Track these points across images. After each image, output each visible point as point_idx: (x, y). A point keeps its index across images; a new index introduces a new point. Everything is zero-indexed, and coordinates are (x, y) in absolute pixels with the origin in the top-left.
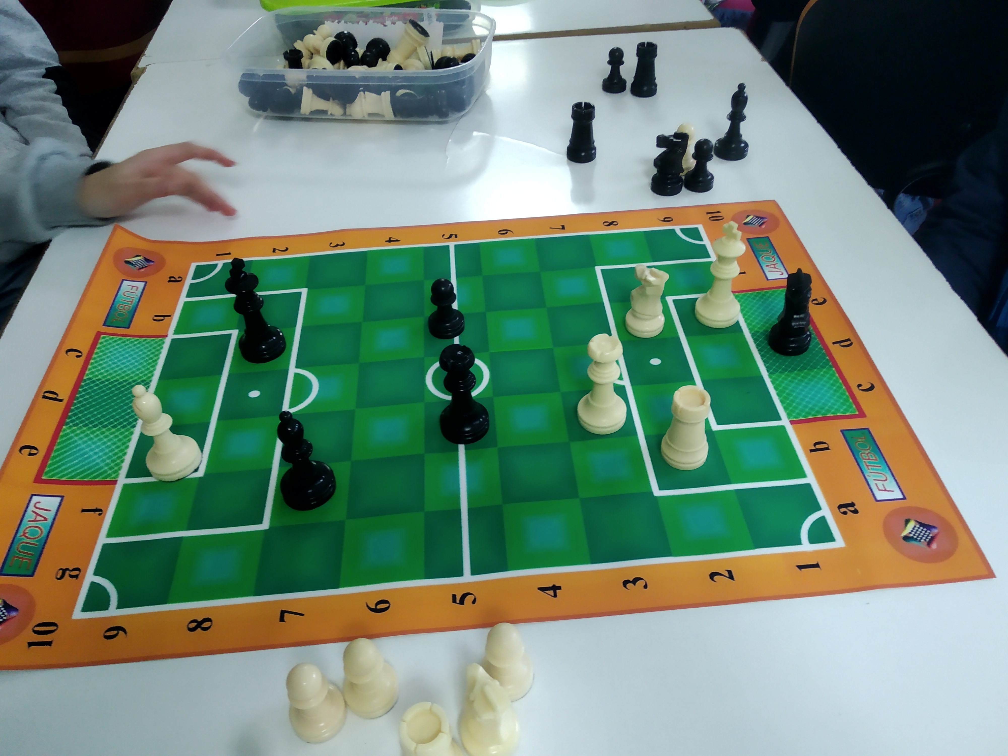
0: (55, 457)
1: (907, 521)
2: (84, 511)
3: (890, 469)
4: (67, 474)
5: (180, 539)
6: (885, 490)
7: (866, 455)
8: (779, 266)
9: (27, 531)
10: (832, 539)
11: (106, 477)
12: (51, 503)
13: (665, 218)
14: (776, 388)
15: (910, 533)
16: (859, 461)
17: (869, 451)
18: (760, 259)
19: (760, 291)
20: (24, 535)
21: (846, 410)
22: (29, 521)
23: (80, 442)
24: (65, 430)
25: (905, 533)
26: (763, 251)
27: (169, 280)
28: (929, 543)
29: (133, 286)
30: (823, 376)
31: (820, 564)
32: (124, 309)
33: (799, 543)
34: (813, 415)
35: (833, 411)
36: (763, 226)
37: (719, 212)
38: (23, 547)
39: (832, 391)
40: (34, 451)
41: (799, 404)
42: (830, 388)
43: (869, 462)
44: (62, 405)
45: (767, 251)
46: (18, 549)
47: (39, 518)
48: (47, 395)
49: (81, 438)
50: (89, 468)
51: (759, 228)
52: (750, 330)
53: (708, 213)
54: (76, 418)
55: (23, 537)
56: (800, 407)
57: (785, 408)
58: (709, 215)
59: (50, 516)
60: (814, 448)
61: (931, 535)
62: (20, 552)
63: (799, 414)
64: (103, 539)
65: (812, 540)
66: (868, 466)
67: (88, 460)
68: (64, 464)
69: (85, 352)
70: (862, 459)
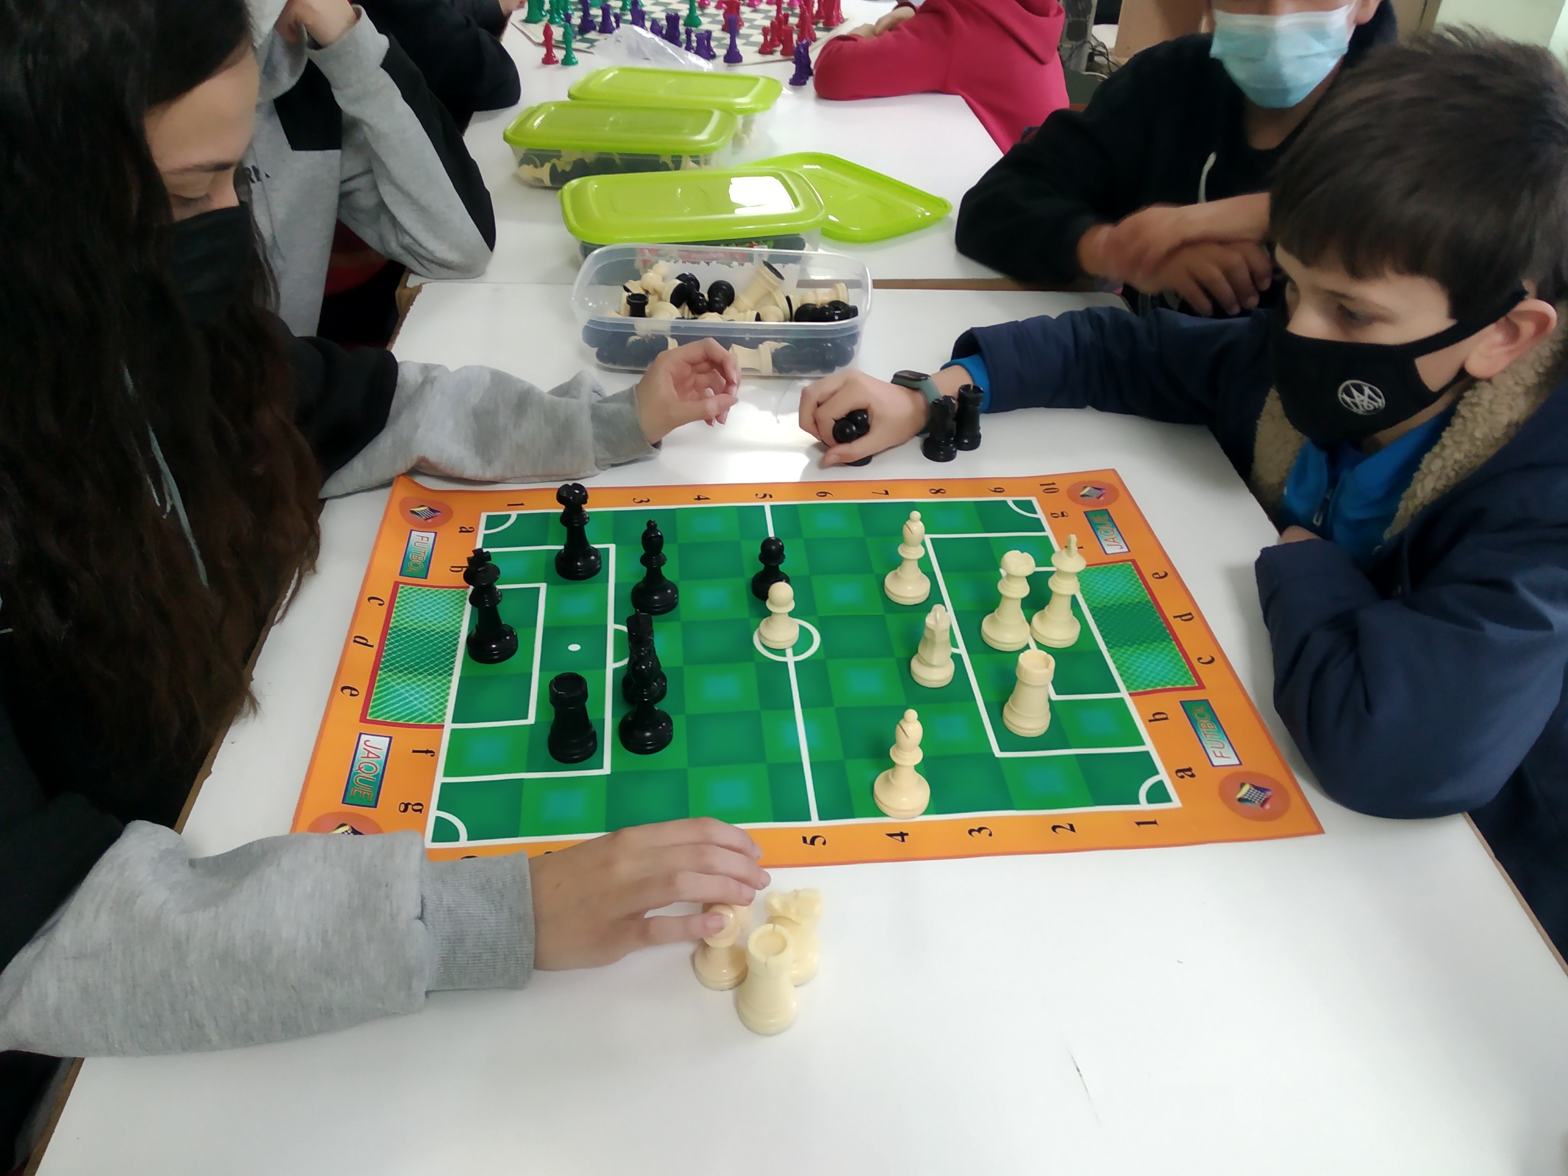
0: (375, 700)
1: (1242, 785)
2: (414, 751)
3: (1228, 739)
4: (392, 716)
5: (521, 780)
6: (1222, 757)
7: (1204, 724)
8: (1119, 539)
9: (361, 766)
10: (1169, 800)
11: (432, 721)
12: (382, 743)
13: (995, 489)
14: (1115, 662)
15: (1245, 795)
16: (1197, 730)
17: (1207, 721)
18: (1098, 533)
19: (1097, 566)
20: (360, 769)
21: (1186, 683)
22: (362, 757)
23: (397, 687)
24: (380, 675)
25: (1239, 795)
26: (1101, 524)
27: (460, 530)
28: (1263, 805)
29: (423, 537)
30: (1163, 649)
31: (1157, 821)
32: (418, 559)
33: (1137, 802)
34: (1153, 687)
35: (1173, 683)
36: (1102, 498)
37: (1053, 484)
38: (360, 780)
39: (1172, 664)
40: (354, 692)
41: (1138, 677)
42: (1170, 661)
43: (1207, 732)
44: (374, 650)
45: (1106, 524)
46: (356, 781)
47: (371, 755)
48: (357, 639)
49: (398, 684)
50: (413, 713)
51: (1097, 500)
52: (1089, 605)
53: (1042, 485)
54: (390, 664)
55: (359, 771)
56: (1140, 680)
57: (1124, 681)
58: (1043, 486)
59: (382, 754)
60: (1152, 718)
61: (1265, 797)
62: (357, 783)
63: (1138, 687)
64: (440, 779)
65: (1150, 800)
66: (1205, 734)
67: (410, 705)
68: (386, 707)
69: (386, 600)
70: (1199, 727)
